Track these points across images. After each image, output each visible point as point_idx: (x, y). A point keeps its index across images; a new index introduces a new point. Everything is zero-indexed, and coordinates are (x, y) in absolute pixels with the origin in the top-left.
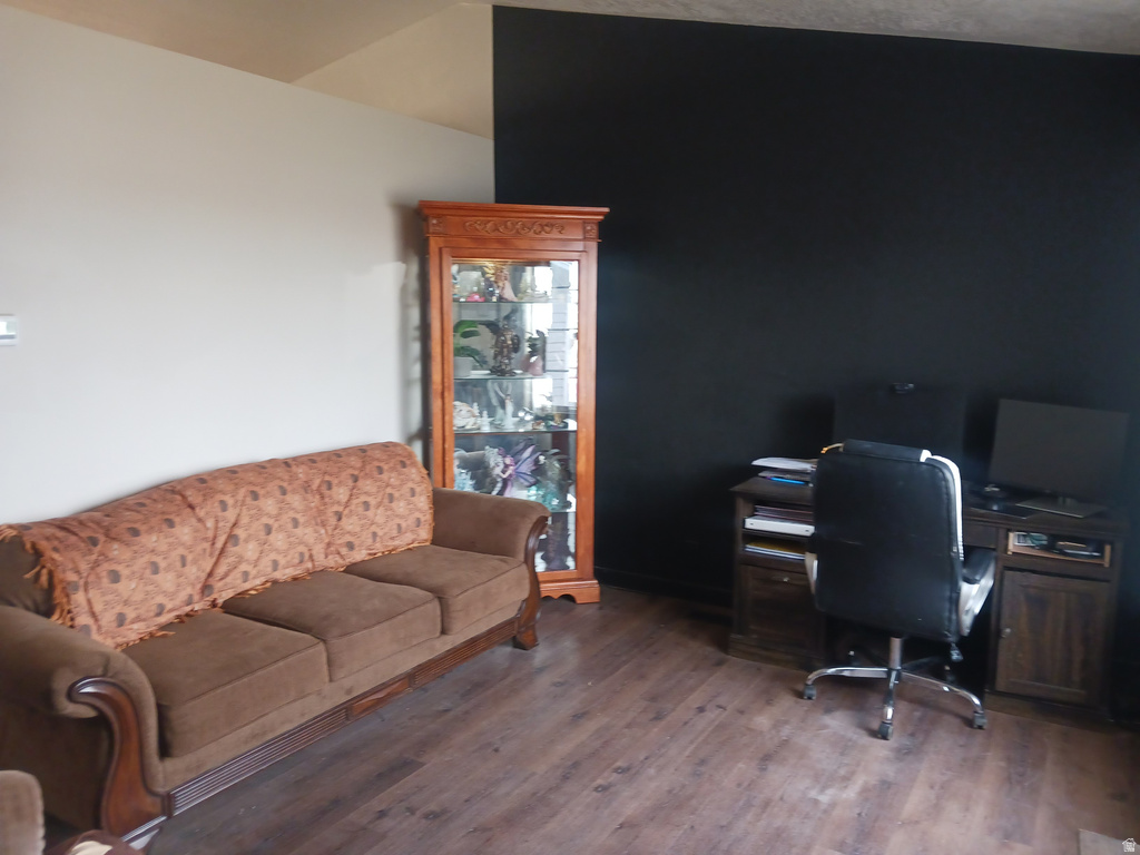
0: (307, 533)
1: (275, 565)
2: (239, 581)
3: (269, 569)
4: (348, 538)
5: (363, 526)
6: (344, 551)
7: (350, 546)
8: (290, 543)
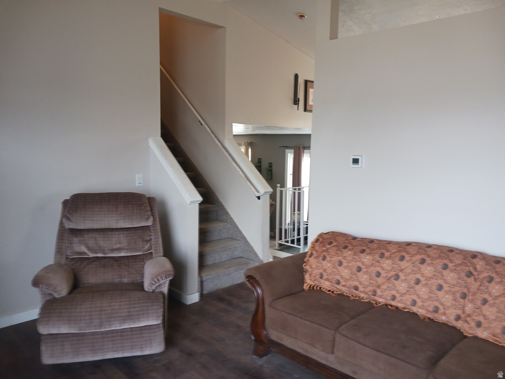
0: (446, 299)
1: (414, 303)
2: (389, 298)
3: (409, 303)
4: (481, 319)
5: (498, 317)
6: (473, 324)
7: (479, 324)
8: (430, 297)
